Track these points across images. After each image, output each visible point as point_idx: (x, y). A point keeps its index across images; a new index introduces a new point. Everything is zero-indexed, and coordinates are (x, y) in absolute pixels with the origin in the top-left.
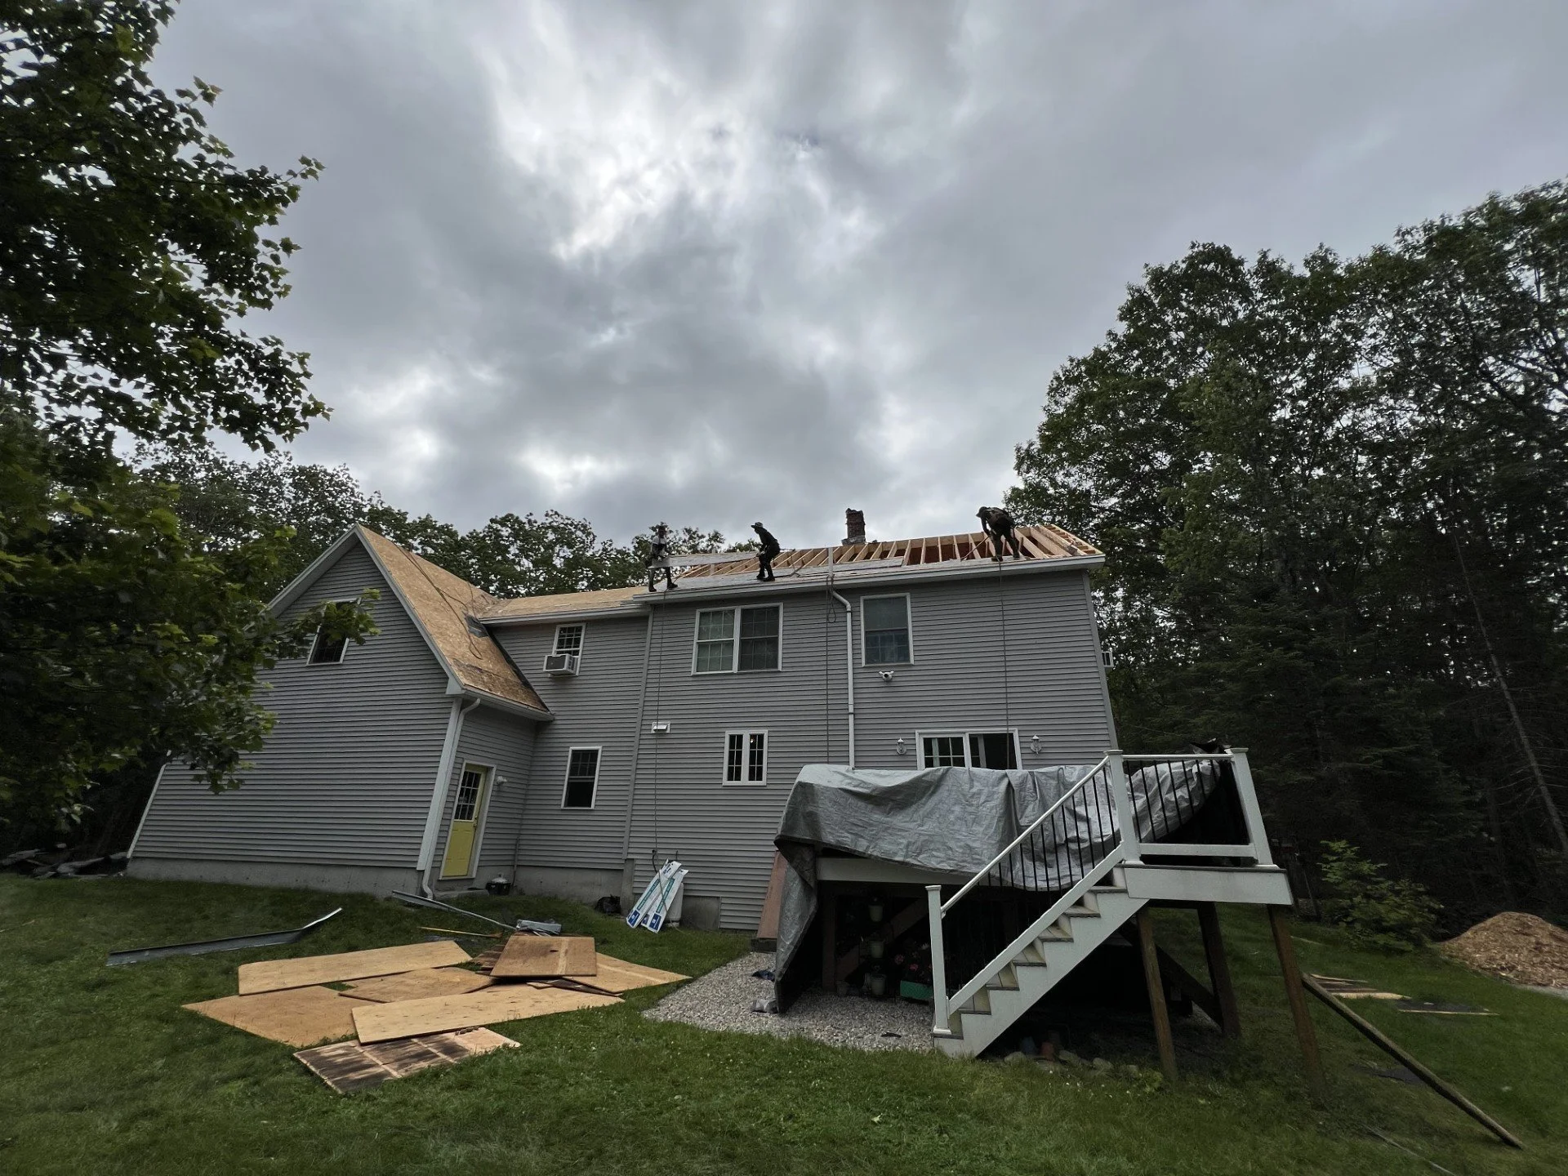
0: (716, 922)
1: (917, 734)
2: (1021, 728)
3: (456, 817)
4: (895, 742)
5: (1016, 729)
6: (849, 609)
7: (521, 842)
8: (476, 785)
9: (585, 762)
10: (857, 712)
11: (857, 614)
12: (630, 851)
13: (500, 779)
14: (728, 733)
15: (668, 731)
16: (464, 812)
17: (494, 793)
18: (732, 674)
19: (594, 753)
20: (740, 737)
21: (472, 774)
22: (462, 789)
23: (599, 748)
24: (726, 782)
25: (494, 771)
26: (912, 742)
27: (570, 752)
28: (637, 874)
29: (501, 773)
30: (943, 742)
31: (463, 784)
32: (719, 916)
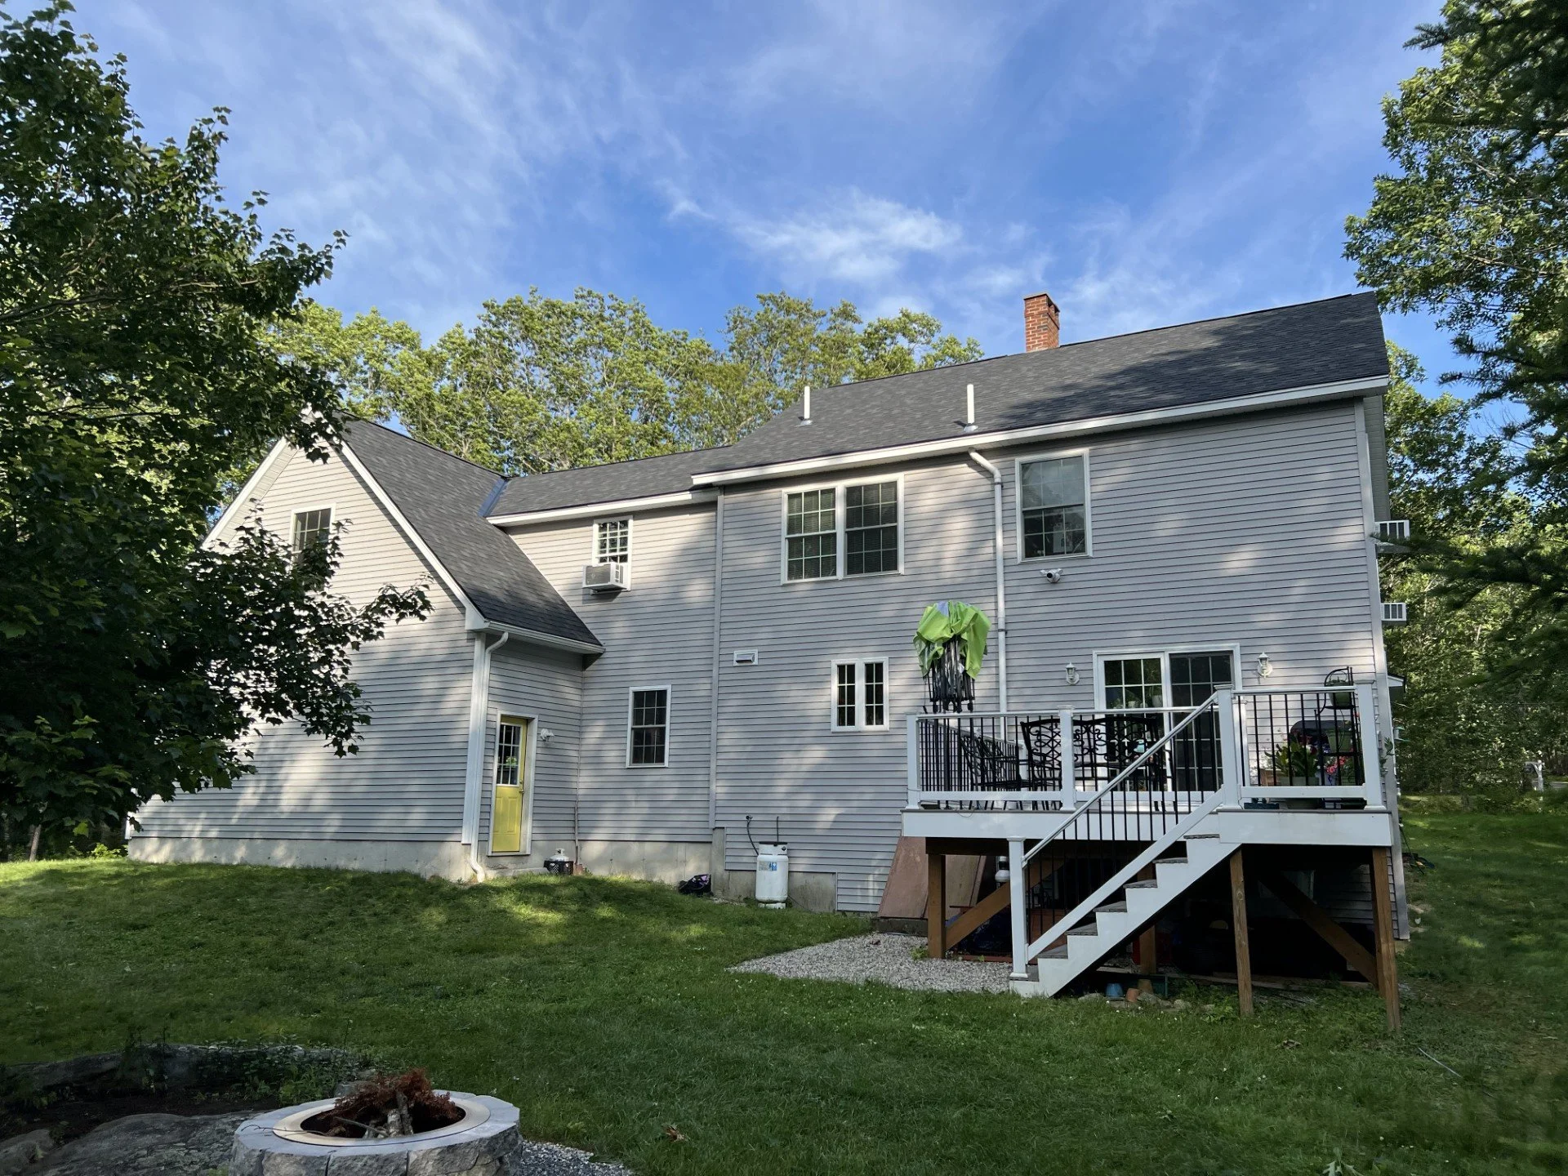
0: (832, 903)
1: (1095, 656)
2: (1245, 643)
3: (498, 782)
4: (1064, 668)
5: (1238, 644)
6: (997, 480)
7: (580, 811)
8: (516, 741)
9: (650, 706)
10: (1010, 627)
11: (1011, 485)
12: (719, 817)
13: (545, 733)
14: (836, 662)
15: (755, 663)
16: (508, 775)
17: (540, 751)
18: (836, 580)
19: (663, 693)
20: (852, 668)
21: (509, 728)
22: (501, 747)
23: (668, 687)
24: (835, 727)
25: (536, 721)
26: (1088, 667)
27: (631, 697)
28: (729, 845)
29: (546, 725)
30: (1132, 666)
31: (501, 741)
32: (834, 896)
